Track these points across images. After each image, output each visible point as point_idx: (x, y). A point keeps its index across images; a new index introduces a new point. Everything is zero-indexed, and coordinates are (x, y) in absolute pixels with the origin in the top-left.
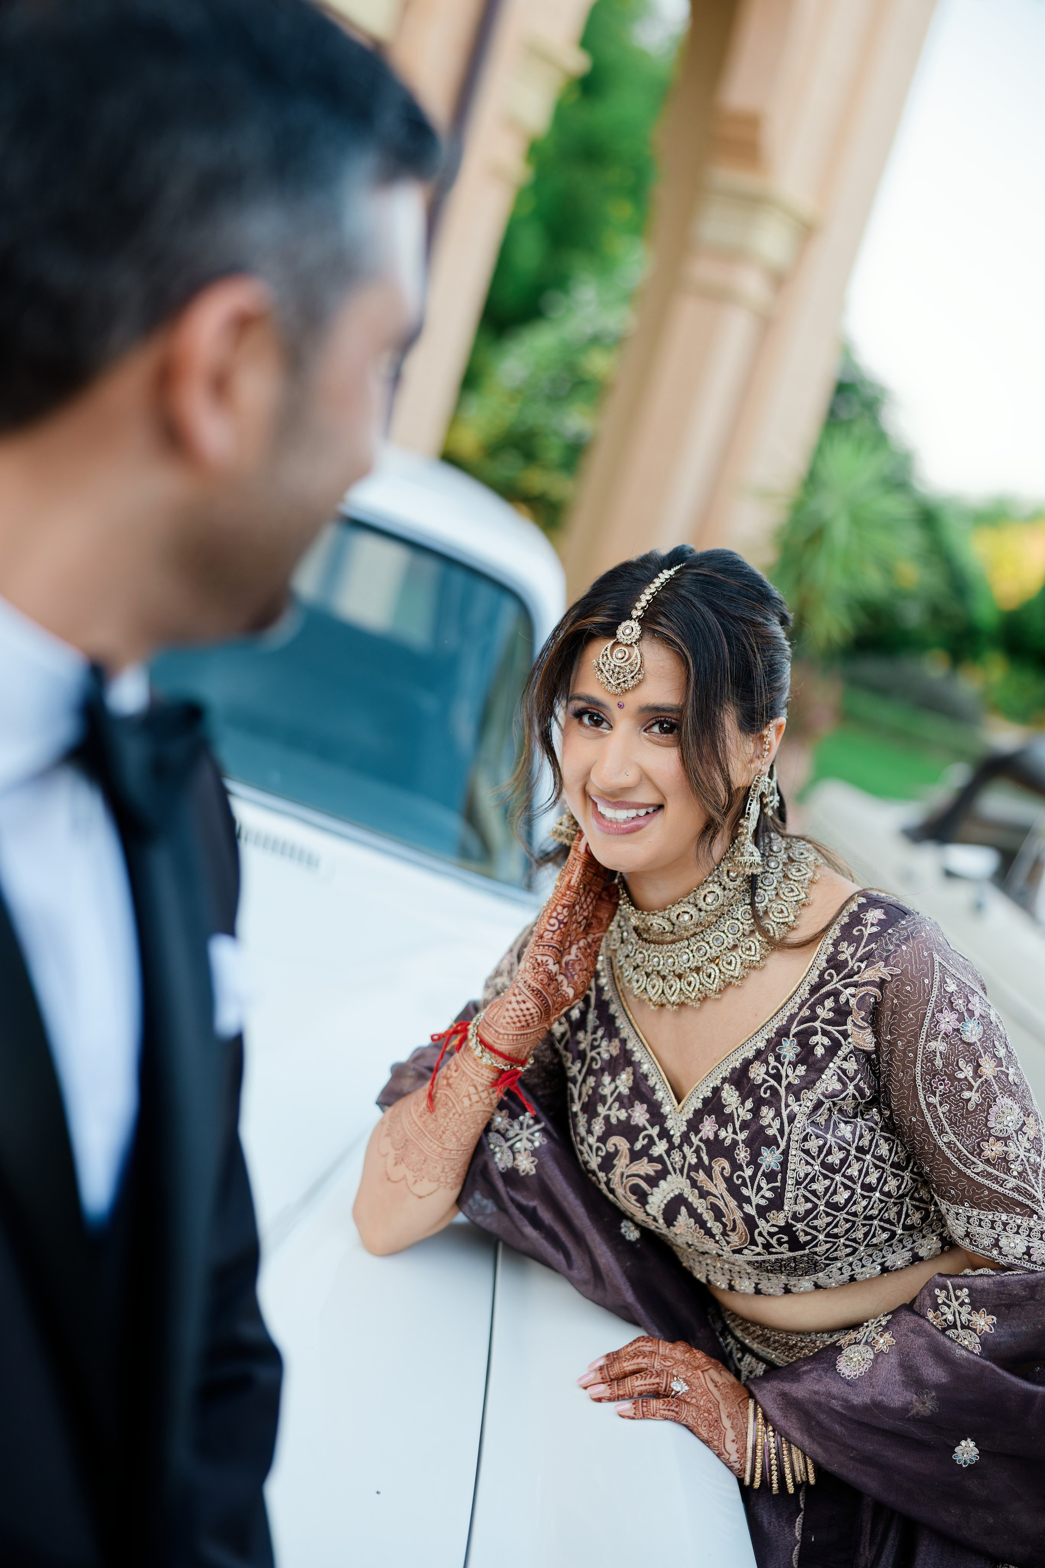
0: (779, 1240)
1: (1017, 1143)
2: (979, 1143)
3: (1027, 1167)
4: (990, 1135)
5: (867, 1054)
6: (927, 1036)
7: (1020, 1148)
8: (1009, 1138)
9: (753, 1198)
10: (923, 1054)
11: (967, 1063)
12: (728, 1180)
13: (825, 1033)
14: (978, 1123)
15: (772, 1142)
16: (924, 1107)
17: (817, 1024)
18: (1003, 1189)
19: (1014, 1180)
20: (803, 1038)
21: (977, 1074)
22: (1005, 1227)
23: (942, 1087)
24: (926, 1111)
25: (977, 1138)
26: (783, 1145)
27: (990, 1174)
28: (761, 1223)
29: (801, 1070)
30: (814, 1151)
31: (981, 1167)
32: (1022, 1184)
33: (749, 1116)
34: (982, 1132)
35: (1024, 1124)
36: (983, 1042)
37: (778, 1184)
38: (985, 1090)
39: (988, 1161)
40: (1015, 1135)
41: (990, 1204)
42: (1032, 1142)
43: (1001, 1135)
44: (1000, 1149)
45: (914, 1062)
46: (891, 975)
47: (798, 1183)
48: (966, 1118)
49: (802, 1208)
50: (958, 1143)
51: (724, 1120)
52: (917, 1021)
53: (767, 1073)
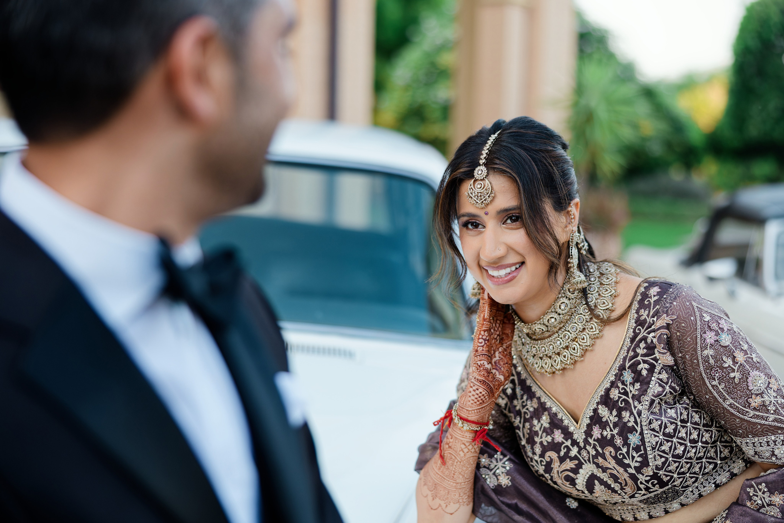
0: (652, 483)
1: (768, 394)
2: (747, 400)
3: (778, 406)
4: (752, 394)
5: (671, 367)
6: (701, 348)
7: (770, 397)
8: (763, 393)
9: (631, 464)
10: (702, 359)
11: (728, 357)
12: (615, 458)
13: (645, 362)
14: (743, 389)
15: (632, 430)
16: (711, 388)
17: (639, 358)
18: (768, 422)
19: (772, 415)
20: (634, 368)
21: (735, 362)
22: (775, 443)
23: (718, 374)
24: (713, 390)
25: (745, 397)
26: (639, 429)
27: (758, 416)
28: (640, 476)
29: (637, 386)
30: (657, 428)
31: (752, 413)
32: (778, 417)
33: (616, 419)
34: (747, 394)
35: (769, 383)
36: (733, 344)
37: (643, 452)
38: (742, 370)
39: (755, 409)
40: (766, 390)
41: (763, 432)
42: (777, 392)
43: (758, 392)
44: (760, 400)
45: (698, 365)
46: (672, 320)
47: (653, 448)
48: (736, 388)
49: (660, 462)
50: (735, 403)
51: (604, 425)
52: (693, 341)
53: (620, 393)
